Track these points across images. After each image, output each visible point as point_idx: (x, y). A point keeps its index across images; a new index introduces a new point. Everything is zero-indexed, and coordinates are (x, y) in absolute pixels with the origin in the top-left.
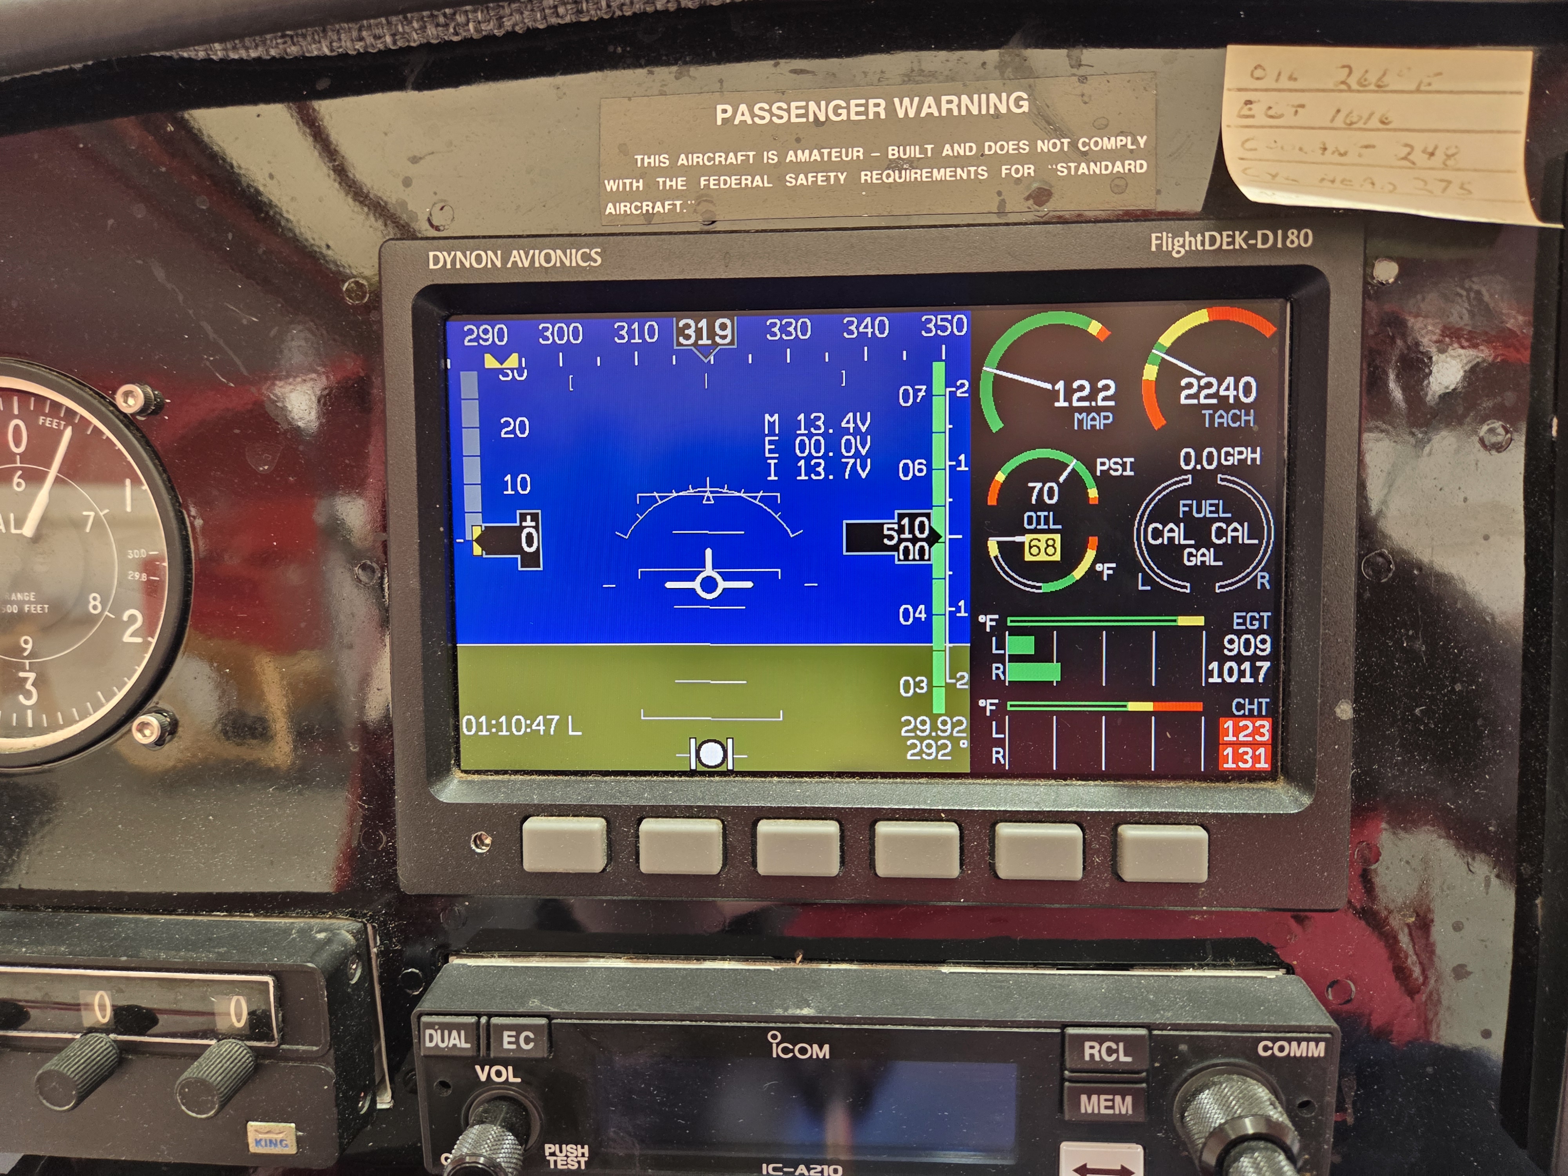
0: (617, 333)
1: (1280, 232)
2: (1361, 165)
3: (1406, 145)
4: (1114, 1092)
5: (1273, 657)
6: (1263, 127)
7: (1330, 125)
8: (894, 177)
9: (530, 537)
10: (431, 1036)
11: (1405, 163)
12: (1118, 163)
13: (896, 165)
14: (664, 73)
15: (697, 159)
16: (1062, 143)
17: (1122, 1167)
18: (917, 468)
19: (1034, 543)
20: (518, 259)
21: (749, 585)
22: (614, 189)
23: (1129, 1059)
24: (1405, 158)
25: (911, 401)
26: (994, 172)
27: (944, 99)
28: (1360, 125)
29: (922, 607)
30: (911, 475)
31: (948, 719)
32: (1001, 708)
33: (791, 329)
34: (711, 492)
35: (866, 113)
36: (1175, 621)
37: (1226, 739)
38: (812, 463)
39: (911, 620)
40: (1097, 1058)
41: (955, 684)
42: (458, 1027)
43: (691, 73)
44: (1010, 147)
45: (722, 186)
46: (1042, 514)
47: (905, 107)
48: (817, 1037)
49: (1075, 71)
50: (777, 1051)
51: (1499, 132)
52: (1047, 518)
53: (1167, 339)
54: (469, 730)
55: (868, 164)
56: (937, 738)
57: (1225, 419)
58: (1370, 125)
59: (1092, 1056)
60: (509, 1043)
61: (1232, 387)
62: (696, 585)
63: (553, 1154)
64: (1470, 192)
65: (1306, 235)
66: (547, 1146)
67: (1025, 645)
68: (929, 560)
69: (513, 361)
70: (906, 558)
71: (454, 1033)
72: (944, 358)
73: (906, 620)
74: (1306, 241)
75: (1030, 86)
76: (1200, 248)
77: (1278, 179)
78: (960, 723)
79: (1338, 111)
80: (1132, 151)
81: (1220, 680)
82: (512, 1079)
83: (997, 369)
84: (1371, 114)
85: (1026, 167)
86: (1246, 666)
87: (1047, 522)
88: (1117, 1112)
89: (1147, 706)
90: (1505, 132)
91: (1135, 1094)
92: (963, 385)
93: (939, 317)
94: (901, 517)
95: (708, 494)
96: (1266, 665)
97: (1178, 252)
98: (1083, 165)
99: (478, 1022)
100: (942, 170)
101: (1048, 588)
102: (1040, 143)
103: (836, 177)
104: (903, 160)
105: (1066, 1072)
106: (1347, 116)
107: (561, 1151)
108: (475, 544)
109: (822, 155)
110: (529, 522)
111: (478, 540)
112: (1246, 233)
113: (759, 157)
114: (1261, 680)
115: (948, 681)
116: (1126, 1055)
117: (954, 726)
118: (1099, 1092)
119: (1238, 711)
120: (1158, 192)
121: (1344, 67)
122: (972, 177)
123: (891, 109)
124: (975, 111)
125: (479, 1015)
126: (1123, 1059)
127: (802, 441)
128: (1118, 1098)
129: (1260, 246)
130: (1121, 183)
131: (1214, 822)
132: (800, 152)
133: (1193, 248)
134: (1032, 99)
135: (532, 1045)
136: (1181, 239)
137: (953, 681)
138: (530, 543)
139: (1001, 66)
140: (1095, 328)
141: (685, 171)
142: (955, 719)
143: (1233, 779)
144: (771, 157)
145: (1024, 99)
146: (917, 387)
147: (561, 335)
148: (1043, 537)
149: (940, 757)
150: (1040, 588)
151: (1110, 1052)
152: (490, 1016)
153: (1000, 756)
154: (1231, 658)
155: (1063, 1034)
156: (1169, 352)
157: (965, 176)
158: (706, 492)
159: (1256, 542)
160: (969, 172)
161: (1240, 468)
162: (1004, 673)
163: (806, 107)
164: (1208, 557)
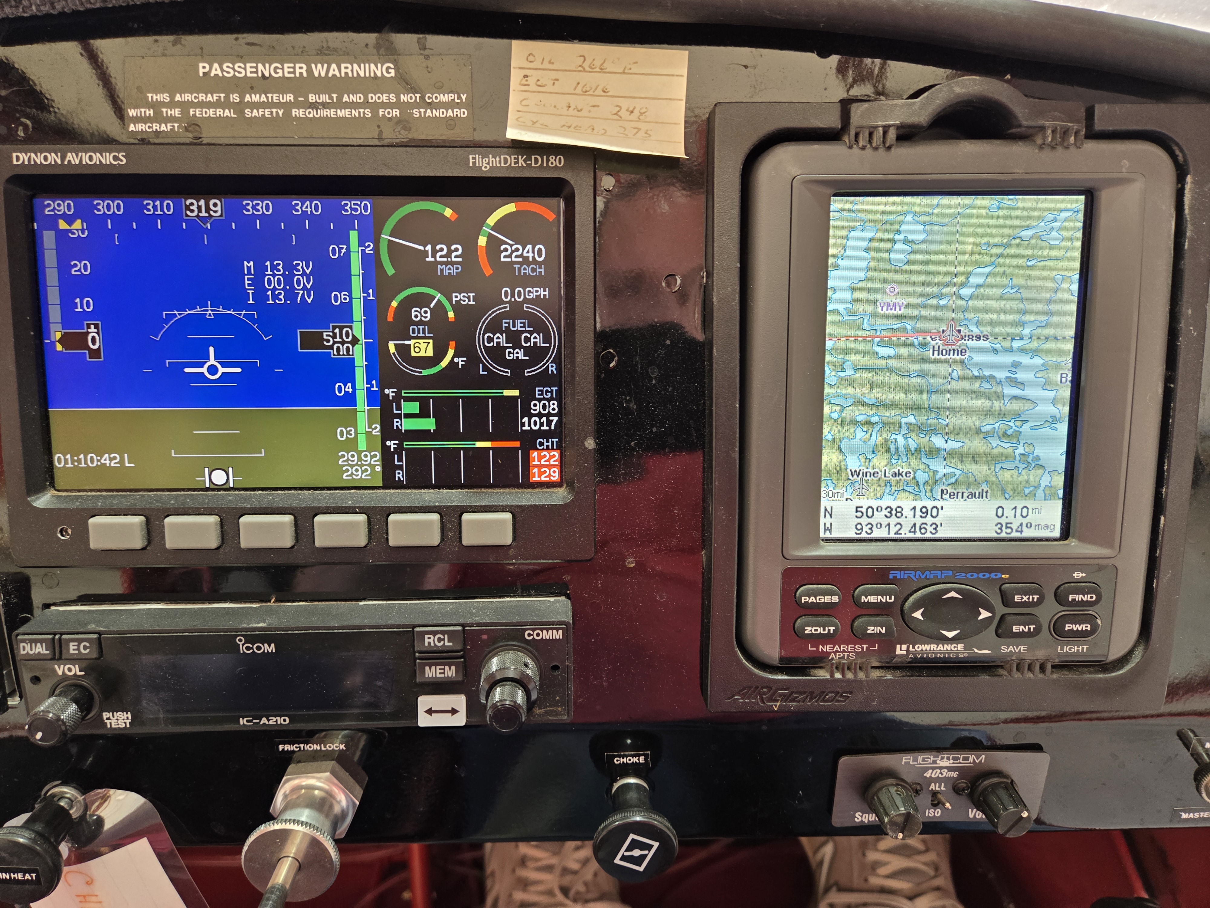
0: (145, 207)
1: (545, 157)
2: (589, 117)
3: (617, 106)
4: (444, 664)
5: (559, 414)
6: (534, 92)
7: (574, 92)
8: (312, 114)
9: (93, 339)
10: (24, 647)
11: (616, 117)
12: (450, 111)
13: (314, 106)
14: (166, 40)
15: (188, 97)
16: (416, 97)
17: (452, 708)
18: (343, 297)
19: (417, 345)
20: (71, 159)
21: (239, 370)
22: (135, 115)
23: (451, 644)
24: (616, 114)
25: (337, 255)
26: (375, 113)
27: (343, 66)
28: (591, 93)
29: (349, 385)
30: (339, 302)
31: (368, 454)
32: (400, 446)
33: (259, 207)
34: (212, 310)
35: (294, 72)
36: (502, 393)
37: (534, 463)
38: (277, 292)
39: (343, 392)
40: (432, 644)
41: (371, 432)
42: (41, 641)
43: (183, 42)
44: (384, 98)
45: (204, 115)
46: (421, 327)
47: (319, 70)
48: (266, 639)
49: (422, 52)
50: (243, 649)
51: (670, 99)
52: (424, 330)
53: (492, 220)
54: (59, 463)
55: (297, 105)
56: (362, 466)
57: (527, 270)
58: (596, 93)
59: (429, 643)
60: (74, 650)
61: (531, 251)
62: (204, 370)
63: (108, 719)
64: (650, 136)
65: (560, 159)
66: (104, 714)
67: (414, 407)
68: (353, 355)
69: (78, 224)
70: (339, 354)
71: (39, 645)
72: (356, 228)
73: (340, 392)
74: (560, 163)
75: (395, 60)
76: (498, 165)
77: (537, 125)
78: (375, 456)
79: (578, 83)
80: (458, 103)
81: (529, 428)
82: (79, 673)
83: (390, 236)
84: (598, 86)
85: (394, 110)
86: (544, 419)
87: (424, 332)
88: (446, 676)
89: (487, 444)
90: (674, 99)
91: (457, 666)
92: (369, 246)
93: (353, 202)
94: (334, 328)
95: (210, 312)
96: (555, 419)
97: (486, 167)
98: (429, 111)
99: (53, 639)
100: (343, 111)
101: (426, 372)
102: (402, 96)
103: (277, 112)
104: (318, 103)
105: (417, 654)
106: (584, 87)
107: (113, 717)
108: (58, 344)
109: (267, 98)
110: (92, 329)
111: (59, 341)
112: (525, 157)
113: (227, 97)
114: (553, 428)
115: (367, 430)
116: (449, 642)
117: (372, 457)
118: (436, 665)
119: (540, 446)
120: (475, 130)
121: (581, 56)
122: (362, 115)
123: (310, 71)
124: (362, 74)
125: (55, 634)
126: (447, 644)
127: (269, 279)
128: (447, 668)
129: (533, 165)
130: (452, 123)
131: (517, 510)
132: (253, 96)
133: (494, 165)
134: (396, 69)
135: (88, 650)
136: (487, 159)
137: (370, 430)
138: (94, 342)
139: (378, 47)
140: (448, 212)
141: (180, 104)
142: (372, 454)
143: (537, 487)
144: (235, 98)
145: (391, 68)
146: (341, 246)
147: (109, 209)
148: (421, 341)
149: (363, 477)
150: (421, 372)
151: (440, 640)
152: (62, 634)
153: (400, 476)
154: (535, 415)
155: (413, 631)
156: (493, 229)
157: (357, 115)
158: (207, 311)
159: (548, 345)
160: (359, 112)
161: (537, 301)
162: (401, 425)
163: (256, 68)
164: (520, 355)
